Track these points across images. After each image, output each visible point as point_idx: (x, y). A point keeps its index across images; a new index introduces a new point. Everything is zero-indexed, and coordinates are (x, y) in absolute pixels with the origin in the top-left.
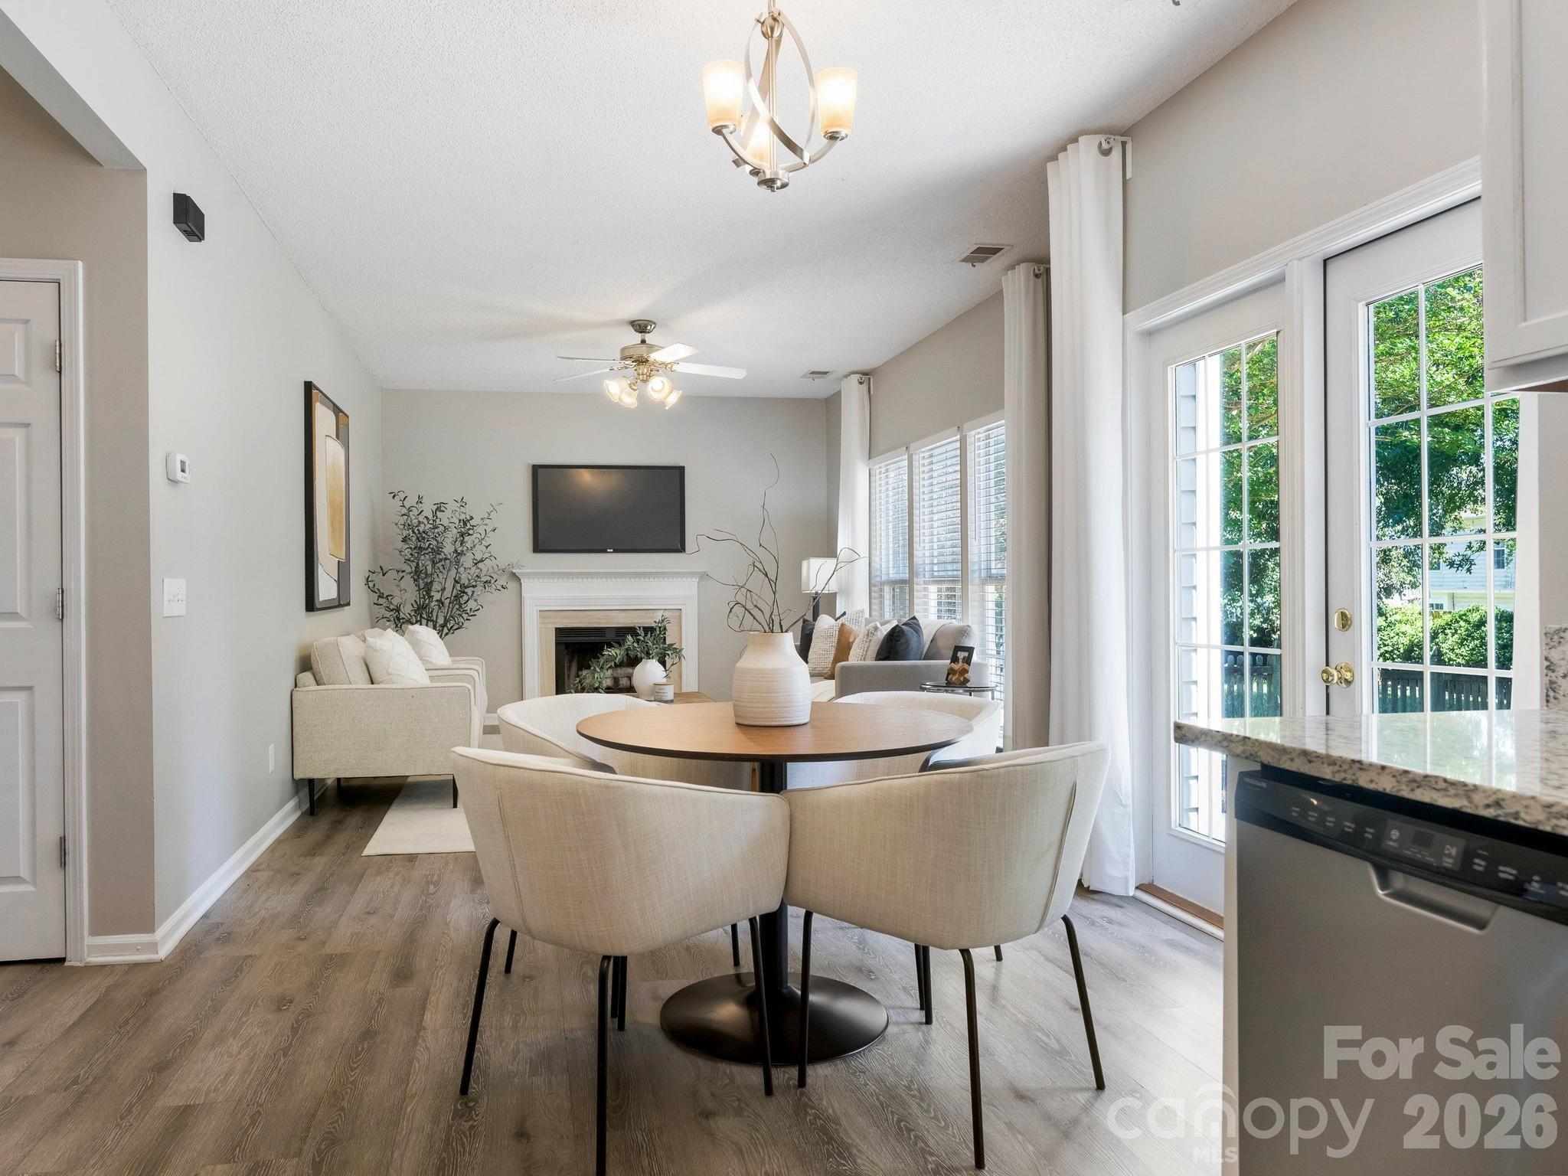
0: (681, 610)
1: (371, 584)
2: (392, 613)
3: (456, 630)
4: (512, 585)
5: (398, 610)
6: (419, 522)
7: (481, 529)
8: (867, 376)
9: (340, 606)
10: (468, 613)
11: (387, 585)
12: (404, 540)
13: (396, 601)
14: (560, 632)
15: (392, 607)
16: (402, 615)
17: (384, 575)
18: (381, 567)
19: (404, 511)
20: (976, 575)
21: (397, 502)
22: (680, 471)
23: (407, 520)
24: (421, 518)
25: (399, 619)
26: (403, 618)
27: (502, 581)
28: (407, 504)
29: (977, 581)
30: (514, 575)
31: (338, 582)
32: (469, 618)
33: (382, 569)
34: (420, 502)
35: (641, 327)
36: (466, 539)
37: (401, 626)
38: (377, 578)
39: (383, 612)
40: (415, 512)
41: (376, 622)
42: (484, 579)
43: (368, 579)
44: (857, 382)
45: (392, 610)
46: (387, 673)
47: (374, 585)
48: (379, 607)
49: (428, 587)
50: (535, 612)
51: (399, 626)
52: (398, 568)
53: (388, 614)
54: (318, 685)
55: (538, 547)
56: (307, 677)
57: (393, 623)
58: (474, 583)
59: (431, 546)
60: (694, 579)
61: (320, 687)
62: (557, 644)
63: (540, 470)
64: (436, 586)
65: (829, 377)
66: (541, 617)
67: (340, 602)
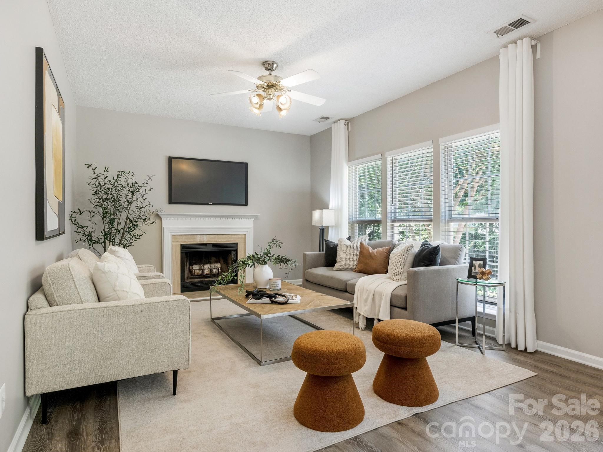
0: (245, 234)
1: (73, 220)
2: (87, 237)
3: (128, 246)
4: (158, 221)
5: (90, 235)
6: (105, 183)
7: (142, 189)
8: (348, 122)
9: (60, 234)
10: (136, 237)
11: (84, 220)
12: (95, 193)
13: (89, 230)
14: (183, 246)
15: (86, 233)
16: (93, 239)
17: (80, 214)
18: (79, 209)
19: (95, 176)
20: (443, 218)
21: (91, 170)
22: (246, 164)
23: (96, 181)
24: (106, 181)
25: (91, 240)
26: (94, 240)
27: (152, 219)
28: (97, 172)
29: (444, 221)
30: (158, 216)
31: (59, 216)
32: (136, 240)
33: (80, 210)
34: (106, 170)
35: (269, 66)
36: (135, 194)
37: (92, 245)
38: (77, 215)
39: (80, 236)
40: (103, 177)
41: (75, 244)
42: (144, 217)
43: (71, 216)
44: (344, 124)
45: (87, 236)
46: (114, 290)
47: (75, 220)
48: (79, 233)
49: (112, 222)
50: (170, 236)
51: (91, 244)
52: (91, 210)
53: (84, 238)
54: (50, 306)
55: (171, 201)
56: (38, 298)
57: (87, 243)
58: (136, 220)
59: (114, 197)
60: (252, 219)
61: (53, 309)
62: (181, 252)
63: (173, 159)
64: (116, 222)
65: (329, 121)
66: (174, 239)
67: (60, 233)
